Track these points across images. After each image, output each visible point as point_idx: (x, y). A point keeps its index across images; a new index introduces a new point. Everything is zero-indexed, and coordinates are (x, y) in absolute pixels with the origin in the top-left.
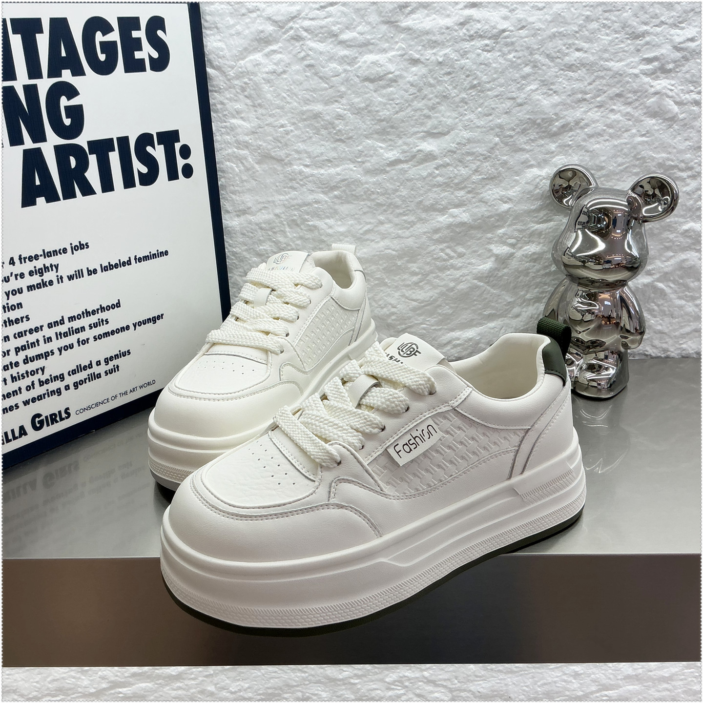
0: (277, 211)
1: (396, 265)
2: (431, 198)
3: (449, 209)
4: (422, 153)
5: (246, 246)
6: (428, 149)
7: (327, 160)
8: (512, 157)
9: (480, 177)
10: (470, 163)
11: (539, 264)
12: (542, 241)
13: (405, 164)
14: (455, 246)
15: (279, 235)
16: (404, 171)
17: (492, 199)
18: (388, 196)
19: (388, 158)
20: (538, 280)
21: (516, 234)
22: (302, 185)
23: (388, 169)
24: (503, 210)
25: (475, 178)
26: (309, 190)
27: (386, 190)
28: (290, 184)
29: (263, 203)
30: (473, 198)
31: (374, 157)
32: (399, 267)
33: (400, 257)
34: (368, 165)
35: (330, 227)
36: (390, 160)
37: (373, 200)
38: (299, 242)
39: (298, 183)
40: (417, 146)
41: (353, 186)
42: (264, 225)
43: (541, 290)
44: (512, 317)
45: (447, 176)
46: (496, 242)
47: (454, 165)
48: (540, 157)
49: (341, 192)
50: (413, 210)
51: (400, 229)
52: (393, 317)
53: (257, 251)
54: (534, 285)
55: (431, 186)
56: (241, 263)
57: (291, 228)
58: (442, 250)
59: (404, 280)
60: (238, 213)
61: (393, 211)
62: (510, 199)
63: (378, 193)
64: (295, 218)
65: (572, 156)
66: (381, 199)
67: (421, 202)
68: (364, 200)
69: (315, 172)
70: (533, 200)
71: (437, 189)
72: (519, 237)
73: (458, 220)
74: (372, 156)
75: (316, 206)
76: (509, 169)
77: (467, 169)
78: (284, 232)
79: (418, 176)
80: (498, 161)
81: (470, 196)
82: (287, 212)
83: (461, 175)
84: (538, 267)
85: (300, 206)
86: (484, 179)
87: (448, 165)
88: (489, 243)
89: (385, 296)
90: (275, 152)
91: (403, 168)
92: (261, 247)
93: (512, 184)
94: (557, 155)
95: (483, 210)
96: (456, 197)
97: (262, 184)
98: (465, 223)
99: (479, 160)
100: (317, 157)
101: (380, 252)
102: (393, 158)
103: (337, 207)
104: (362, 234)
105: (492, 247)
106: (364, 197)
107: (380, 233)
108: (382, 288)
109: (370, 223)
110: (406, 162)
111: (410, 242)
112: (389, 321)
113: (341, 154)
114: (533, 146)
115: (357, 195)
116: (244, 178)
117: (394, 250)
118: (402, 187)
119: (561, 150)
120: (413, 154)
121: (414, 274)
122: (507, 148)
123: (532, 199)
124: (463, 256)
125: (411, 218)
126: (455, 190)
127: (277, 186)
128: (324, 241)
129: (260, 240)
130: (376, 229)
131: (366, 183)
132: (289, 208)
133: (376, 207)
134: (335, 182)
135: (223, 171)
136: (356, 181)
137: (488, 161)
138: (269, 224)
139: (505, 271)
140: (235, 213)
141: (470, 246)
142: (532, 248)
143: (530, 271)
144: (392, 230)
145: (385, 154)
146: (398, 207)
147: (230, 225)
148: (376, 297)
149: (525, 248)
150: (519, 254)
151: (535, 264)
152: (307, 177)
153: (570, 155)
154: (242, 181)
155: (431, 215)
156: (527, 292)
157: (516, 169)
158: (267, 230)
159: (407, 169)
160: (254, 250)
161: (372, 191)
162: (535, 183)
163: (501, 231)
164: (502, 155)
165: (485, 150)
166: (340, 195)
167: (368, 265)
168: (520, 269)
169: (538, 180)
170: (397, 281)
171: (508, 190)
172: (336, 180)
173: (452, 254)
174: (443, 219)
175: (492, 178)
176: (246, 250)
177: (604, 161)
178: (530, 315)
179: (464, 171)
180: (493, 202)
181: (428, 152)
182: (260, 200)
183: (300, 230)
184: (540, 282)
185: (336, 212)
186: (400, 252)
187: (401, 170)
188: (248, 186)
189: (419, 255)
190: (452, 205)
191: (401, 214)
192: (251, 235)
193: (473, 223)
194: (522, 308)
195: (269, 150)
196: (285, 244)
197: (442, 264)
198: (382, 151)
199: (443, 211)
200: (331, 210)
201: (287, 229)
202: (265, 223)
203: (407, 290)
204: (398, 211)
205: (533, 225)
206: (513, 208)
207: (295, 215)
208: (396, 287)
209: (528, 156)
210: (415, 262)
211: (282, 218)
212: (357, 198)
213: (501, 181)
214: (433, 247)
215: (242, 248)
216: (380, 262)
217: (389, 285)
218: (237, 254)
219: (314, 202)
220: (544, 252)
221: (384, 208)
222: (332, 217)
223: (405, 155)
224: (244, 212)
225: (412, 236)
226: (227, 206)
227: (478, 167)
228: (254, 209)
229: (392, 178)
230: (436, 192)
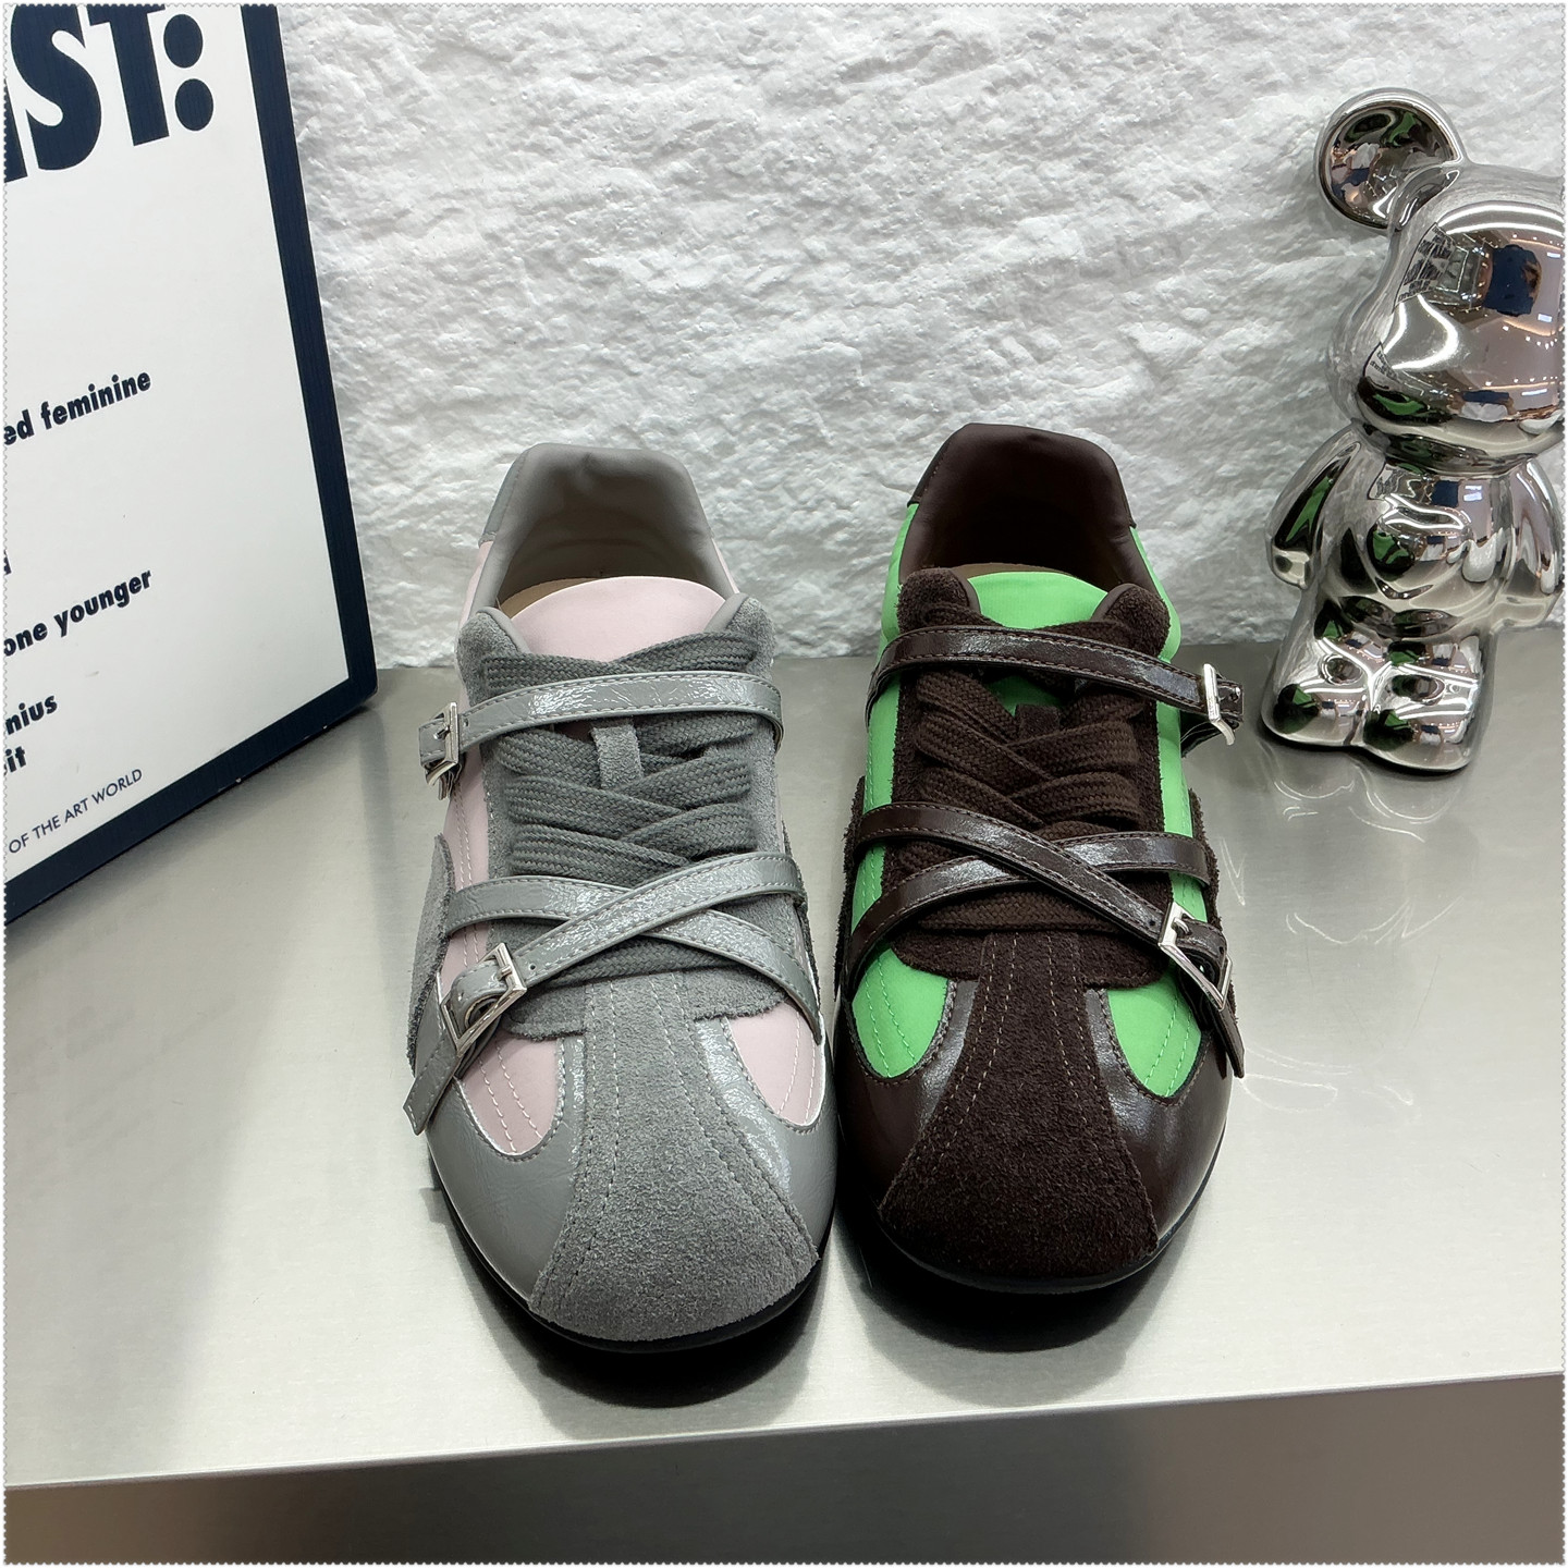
0: (494, 223)
1: (854, 386)
2: (968, 182)
3: (1019, 218)
4: (949, 40)
5: (397, 330)
6: (969, 31)
7: (649, 59)
8: (1221, 56)
9: (1121, 119)
10: (1095, 73)
11: (1266, 378)
12: (1280, 312)
13: (895, 75)
14: (1029, 329)
15: (500, 299)
16: (891, 98)
17: (1150, 188)
18: (837, 176)
19: (841, 58)
20: (1258, 425)
21: (1211, 292)
22: (569, 141)
23: (842, 89)
24: (1179, 221)
25: (1107, 121)
26: (592, 156)
27: (834, 158)
28: (532, 137)
29: (447, 196)
30: (1094, 182)
31: (798, 52)
32: (861, 393)
33: (867, 364)
34: (778, 77)
35: (660, 274)
36: (849, 61)
37: (792, 189)
38: (561, 319)
39: (557, 134)
40: (935, 17)
41: (730, 145)
42: (450, 269)
43: (1263, 451)
44: (1172, 529)
45: (1022, 114)
46: (1148, 316)
47: (1046, 80)
48: (1304, 58)
49: (695, 163)
50: (913, 220)
51: (873, 279)
52: (841, 536)
53: (432, 347)
54: (1241, 439)
55: (970, 147)
56: (383, 385)
57: (538, 276)
58: (993, 342)
59: (873, 431)
60: (367, 229)
61: (852, 224)
62: (1203, 189)
63: (808, 167)
64: (549, 244)
65: (1396, 60)
66: (817, 188)
67: (937, 196)
68: (763, 188)
69: (608, 96)
70: (1268, 193)
71: (987, 155)
72: (1218, 302)
73: (1047, 251)
74: (791, 48)
75: (615, 206)
76: (1207, 93)
77: (1083, 92)
78: (513, 288)
79: (932, 114)
80: (1178, 68)
81: (1086, 176)
82: (524, 226)
83: (1064, 113)
84: (1262, 386)
85: (566, 206)
86: (1131, 124)
87: (1027, 78)
88: (1129, 319)
89: (818, 475)
90: (480, 30)
91: (891, 88)
92: (445, 336)
93: (1214, 143)
94: (1352, 53)
95: (1119, 221)
96: (1044, 179)
97: (442, 134)
98: (1068, 261)
99: (1121, 66)
100: (620, 46)
101: (809, 348)
102: (860, 57)
103: (679, 210)
104: (754, 295)
105: (1137, 330)
106: (766, 179)
107: (810, 292)
108: (811, 454)
109: (781, 261)
110: (900, 66)
111: (900, 319)
112: (829, 545)
113: (695, 39)
114: (1284, 23)
115: (743, 172)
116: (384, 116)
117: (850, 344)
118: (882, 148)
119: (1366, 39)
120: (921, 42)
121: (906, 411)
122: (1207, 30)
123: (1268, 188)
124: (1050, 358)
125: (905, 245)
126: (1043, 158)
127: (490, 144)
128: (642, 318)
129: (442, 314)
130: (798, 279)
131: (773, 135)
132: (531, 213)
133: (799, 212)
134: (676, 131)
135: (313, 95)
136: (739, 127)
137: (1148, 70)
138: (473, 263)
139: (1169, 399)
140: (359, 229)
141: (1072, 330)
142: (1253, 334)
143: (1239, 400)
144: (844, 282)
145: (835, 42)
146: (865, 211)
147: (344, 267)
148: (790, 478)
149: (1234, 332)
150: (1213, 350)
151: (1255, 379)
152: (585, 115)
153: (1391, 55)
154: (378, 127)
155: (966, 236)
156: (1223, 457)
157: (1229, 93)
158: (461, 282)
159: (898, 92)
160: (424, 345)
161: (790, 162)
162: (1280, 140)
163: (1167, 284)
164: (1191, 52)
165: (1143, 36)
166: (690, 171)
167: (772, 387)
168: (1212, 396)
169: (1290, 131)
170: (858, 432)
171: (1199, 158)
172: (677, 125)
173: (1021, 352)
174: (998, 250)
175: (1155, 123)
176: (399, 345)
177: (1486, 77)
178: (1225, 522)
179: (1074, 101)
180: (1153, 199)
181: (971, 38)
182: (439, 188)
183: (566, 284)
184: (1263, 431)
185: (677, 226)
186: (868, 350)
187: (882, 93)
188: (396, 141)
189: (925, 356)
190: (1028, 205)
191: (875, 232)
192: (414, 298)
193: (1087, 260)
194: (1204, 504)
195: (460, 26)
196: (519, 324)
197: (987, 382)
198: (822, 31)
199: (1000, 222)
200: (660, 221)
201: (526, 280)
202: (454, 261)
203: (882, 459)
204: (867, 224)
205: (1262, 265)
206: (1209, 214)
207: (551, 237)
208: (852, 449)
209: (1266, 54)
210: (910, 378)
211: (507, 244)
212: (741, 180)
213: (1179, 132)
214: (966, 334)
215: (386, 339)
216: (810, 379)
217: (831, 443)
218: (369, 355)
219: (608, 196)
220: (1285, 345)
221: (826, 213)
222: (665, 243)
223: (897, 44)
224: (383, 226)
225: (905, 299)
226: (332, 209)
227: (1117, 87)
228: (418, 216)
229: (853, 121)
230: (984, 163)
